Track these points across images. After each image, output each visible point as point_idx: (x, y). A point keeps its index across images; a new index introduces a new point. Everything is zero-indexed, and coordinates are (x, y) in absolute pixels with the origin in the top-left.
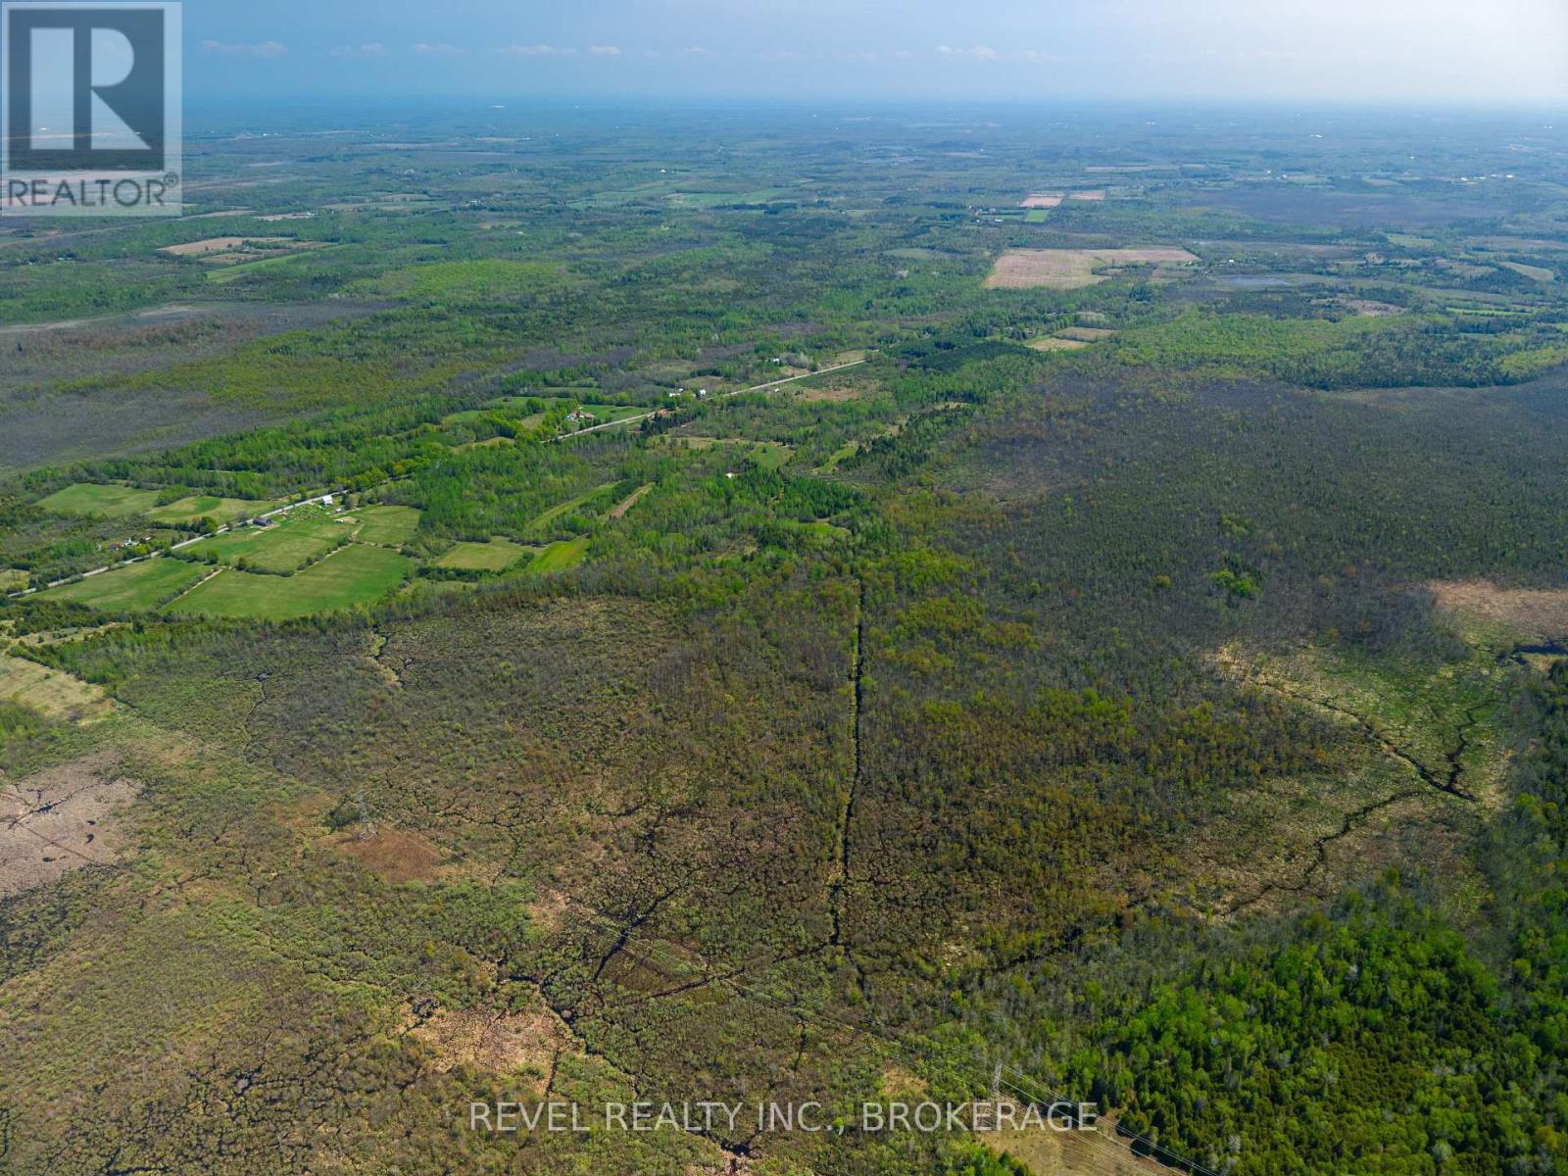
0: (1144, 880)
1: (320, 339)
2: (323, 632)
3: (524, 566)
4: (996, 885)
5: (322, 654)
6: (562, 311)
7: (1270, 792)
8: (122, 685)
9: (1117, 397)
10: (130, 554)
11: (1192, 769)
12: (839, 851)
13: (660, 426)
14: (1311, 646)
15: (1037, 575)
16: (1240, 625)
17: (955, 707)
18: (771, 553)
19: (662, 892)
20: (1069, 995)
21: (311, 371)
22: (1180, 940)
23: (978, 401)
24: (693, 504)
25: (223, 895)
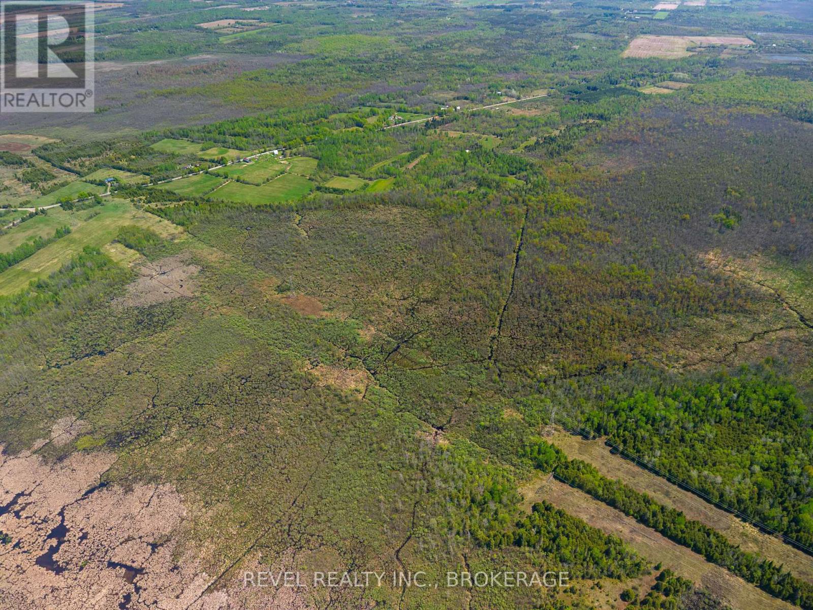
0: (641, 350)
1: (272, 74)
2: (274, 211)
3: (364, 189)
4: (569, 344)
5: (273, 221)
6: (391, 63)
7: (717, 320)
8: (191, 227)
9: (684, 121)
10: (191, 172)
11: (678, 305)
12: (497, 324)
13: (434, 124)
14: (759, 255)
15: (619, 210)
16: (723, 242)
17: (564, 268)
18: (483, 190)
19: (416, 331)
20: (594, 390)
21: (268, 89)
22: (653, 375)
23: (606, 119)
24: (447, 164)
25: (235, 313)
